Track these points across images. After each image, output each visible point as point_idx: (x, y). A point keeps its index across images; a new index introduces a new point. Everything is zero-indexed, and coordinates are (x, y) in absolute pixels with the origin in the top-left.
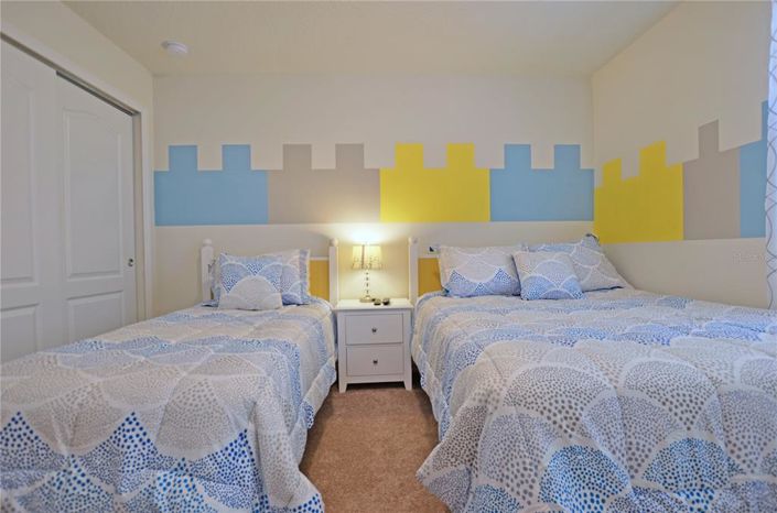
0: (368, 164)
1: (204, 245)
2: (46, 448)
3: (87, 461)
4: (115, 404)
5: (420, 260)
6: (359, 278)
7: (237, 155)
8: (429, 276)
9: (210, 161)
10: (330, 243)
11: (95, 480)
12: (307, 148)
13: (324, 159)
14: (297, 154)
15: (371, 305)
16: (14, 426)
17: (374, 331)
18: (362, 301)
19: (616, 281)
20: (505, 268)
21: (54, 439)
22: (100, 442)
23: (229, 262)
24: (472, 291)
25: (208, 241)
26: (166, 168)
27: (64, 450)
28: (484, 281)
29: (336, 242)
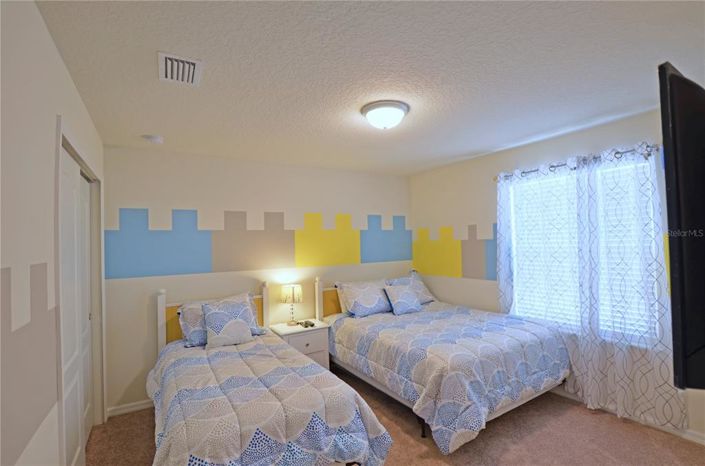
0: (287, 227)
1: (160, 294)
2: (276, 442)
3: (298, 442)
4: (304, 411)
5: (324, 292)
6: (285, 308)
7: (185, 218)
8: (332, 303)
9: (160, 222)
10: (264, 285)
11: (305, 450)
12: (243, 215)
13: (255, 223)
14: (235, 219)
15: (300, 328)
16: (257, 436)
17: (308, 345)
18: (289, 325)
19: (430, 298)
20: (381, 296)
21: (279, 437)
22: (302, 430)
23: (214, 311)
24: (367, 313)
25: (163, 291)
26: (117, 227)
27: (284, 441)
28: (372, 306)
29: (267, 284)
